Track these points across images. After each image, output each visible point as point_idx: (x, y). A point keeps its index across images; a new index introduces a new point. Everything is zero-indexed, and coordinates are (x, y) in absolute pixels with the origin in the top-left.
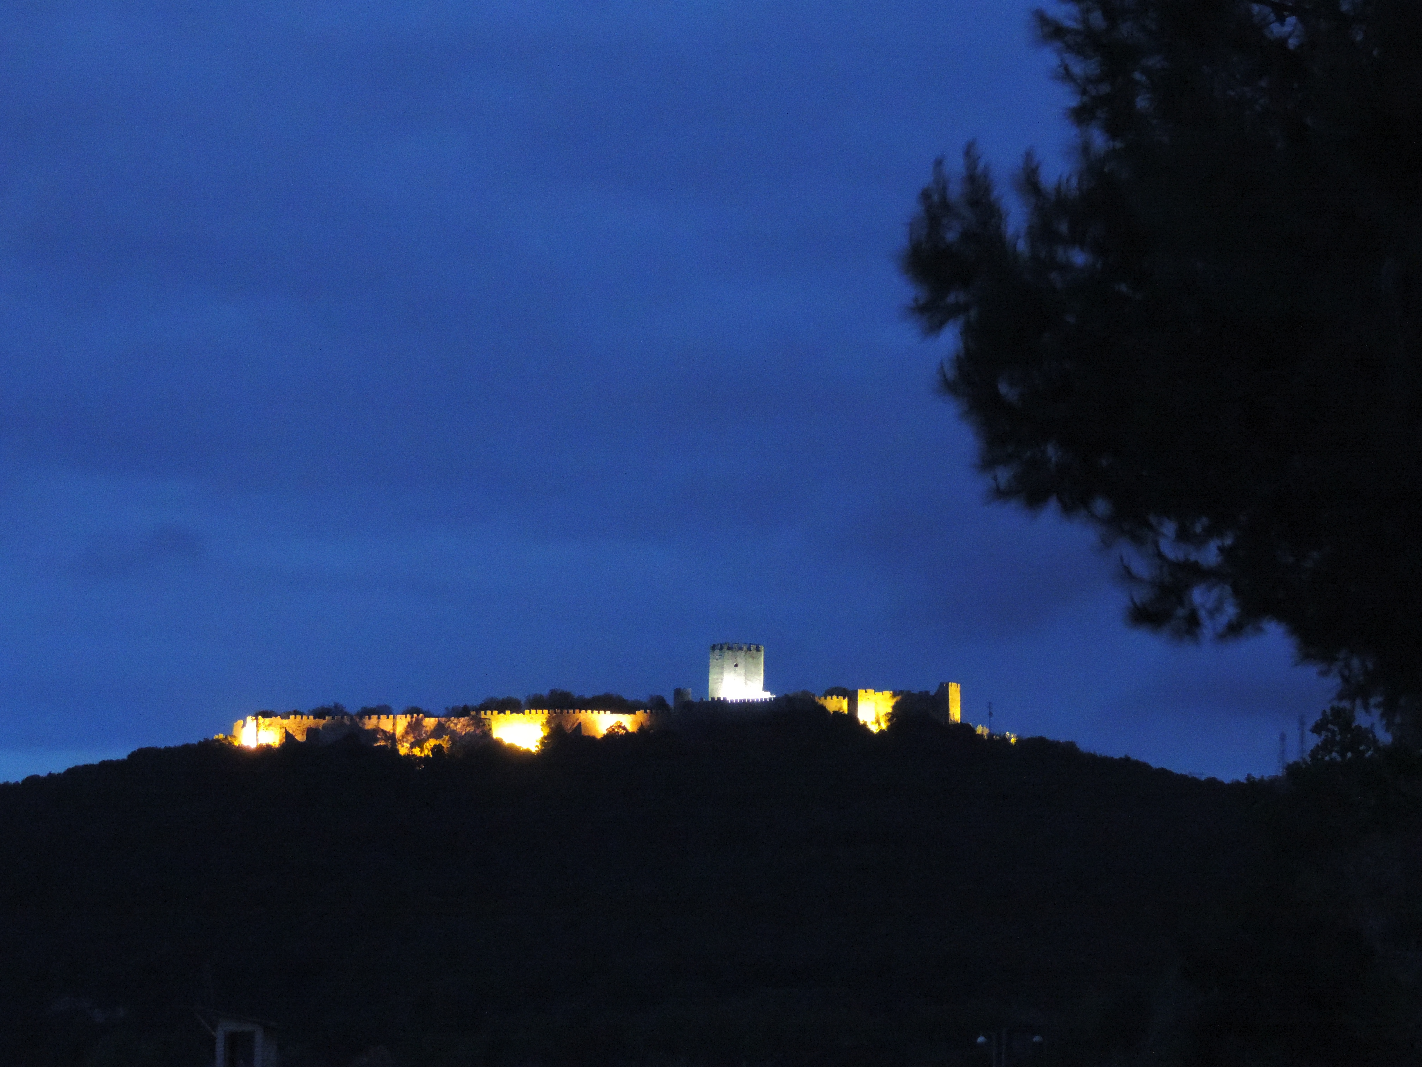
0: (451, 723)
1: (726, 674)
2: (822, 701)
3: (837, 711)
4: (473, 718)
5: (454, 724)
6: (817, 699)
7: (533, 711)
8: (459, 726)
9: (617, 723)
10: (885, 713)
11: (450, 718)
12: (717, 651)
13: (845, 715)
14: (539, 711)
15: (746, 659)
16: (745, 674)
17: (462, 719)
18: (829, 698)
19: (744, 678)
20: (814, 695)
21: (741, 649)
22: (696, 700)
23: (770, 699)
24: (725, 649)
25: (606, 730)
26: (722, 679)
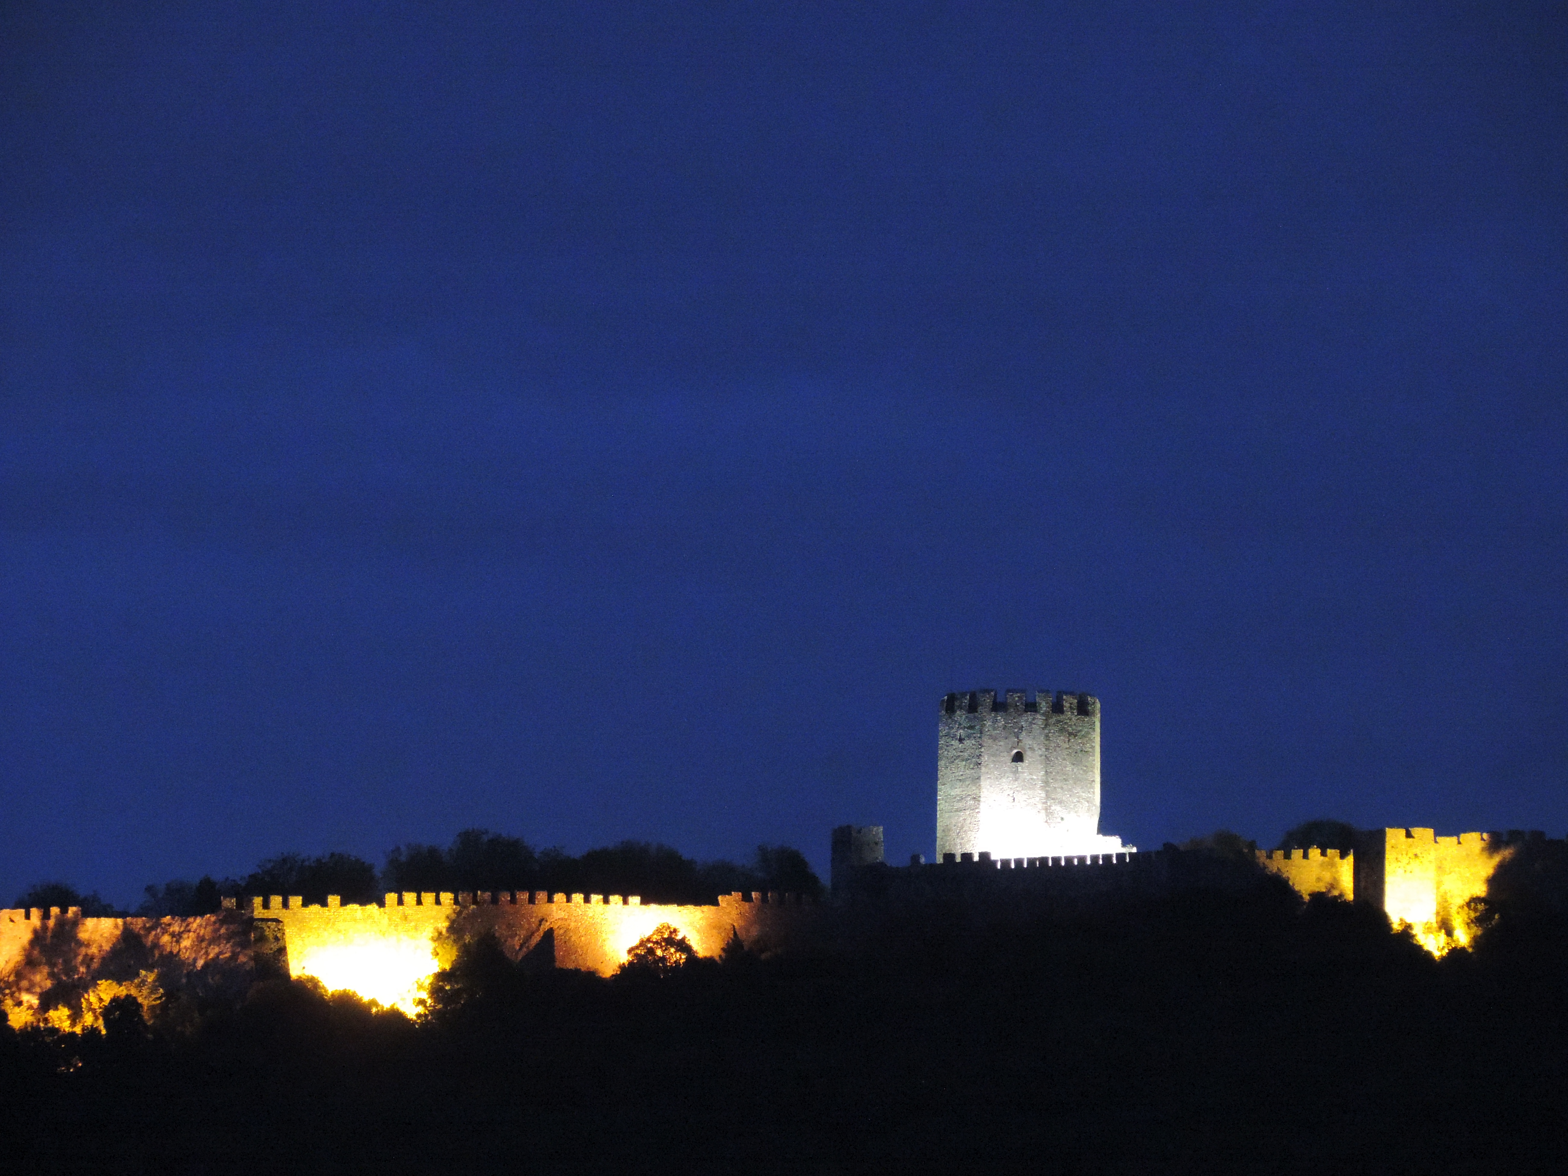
0: (163, 934)
1: (988, 782)
2: (1277, 863)
3: (1323, 893)
4: (229, 918)
5: (173, 935)
6: (1261, 855)
7: (410, 897)
8: (186, 943)
9: (659, 931)
10: (1466, 897)
11: (158, 919)
12: (960, 716)
13: (1346, 903)
14: (428, 898)
15: (1047, 737)
16: (1046, 783)
17: (196, 923)
18: (1297, 854)
19: (1043, 795)
20: (1252, 846)
21: (1031, 707)
22: (899, 861)
23: (1121, 856)
24: (984, 710)
25: (629, 952)
26: (977, 799)
